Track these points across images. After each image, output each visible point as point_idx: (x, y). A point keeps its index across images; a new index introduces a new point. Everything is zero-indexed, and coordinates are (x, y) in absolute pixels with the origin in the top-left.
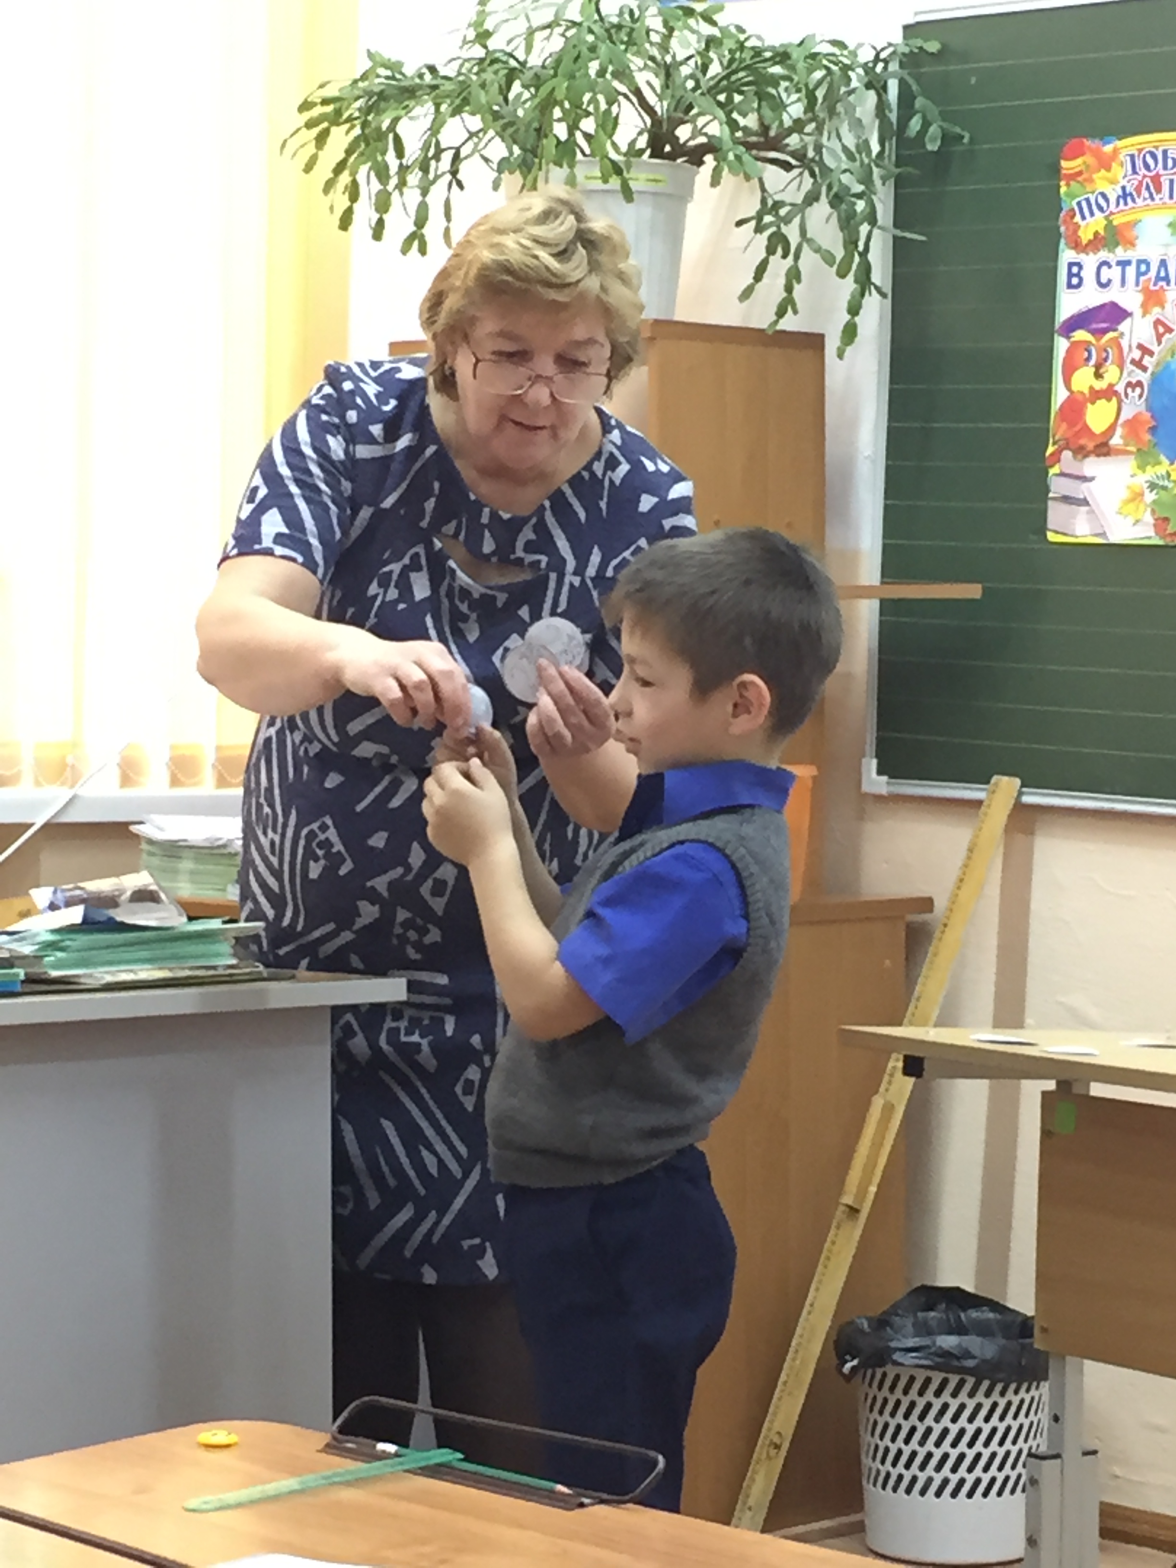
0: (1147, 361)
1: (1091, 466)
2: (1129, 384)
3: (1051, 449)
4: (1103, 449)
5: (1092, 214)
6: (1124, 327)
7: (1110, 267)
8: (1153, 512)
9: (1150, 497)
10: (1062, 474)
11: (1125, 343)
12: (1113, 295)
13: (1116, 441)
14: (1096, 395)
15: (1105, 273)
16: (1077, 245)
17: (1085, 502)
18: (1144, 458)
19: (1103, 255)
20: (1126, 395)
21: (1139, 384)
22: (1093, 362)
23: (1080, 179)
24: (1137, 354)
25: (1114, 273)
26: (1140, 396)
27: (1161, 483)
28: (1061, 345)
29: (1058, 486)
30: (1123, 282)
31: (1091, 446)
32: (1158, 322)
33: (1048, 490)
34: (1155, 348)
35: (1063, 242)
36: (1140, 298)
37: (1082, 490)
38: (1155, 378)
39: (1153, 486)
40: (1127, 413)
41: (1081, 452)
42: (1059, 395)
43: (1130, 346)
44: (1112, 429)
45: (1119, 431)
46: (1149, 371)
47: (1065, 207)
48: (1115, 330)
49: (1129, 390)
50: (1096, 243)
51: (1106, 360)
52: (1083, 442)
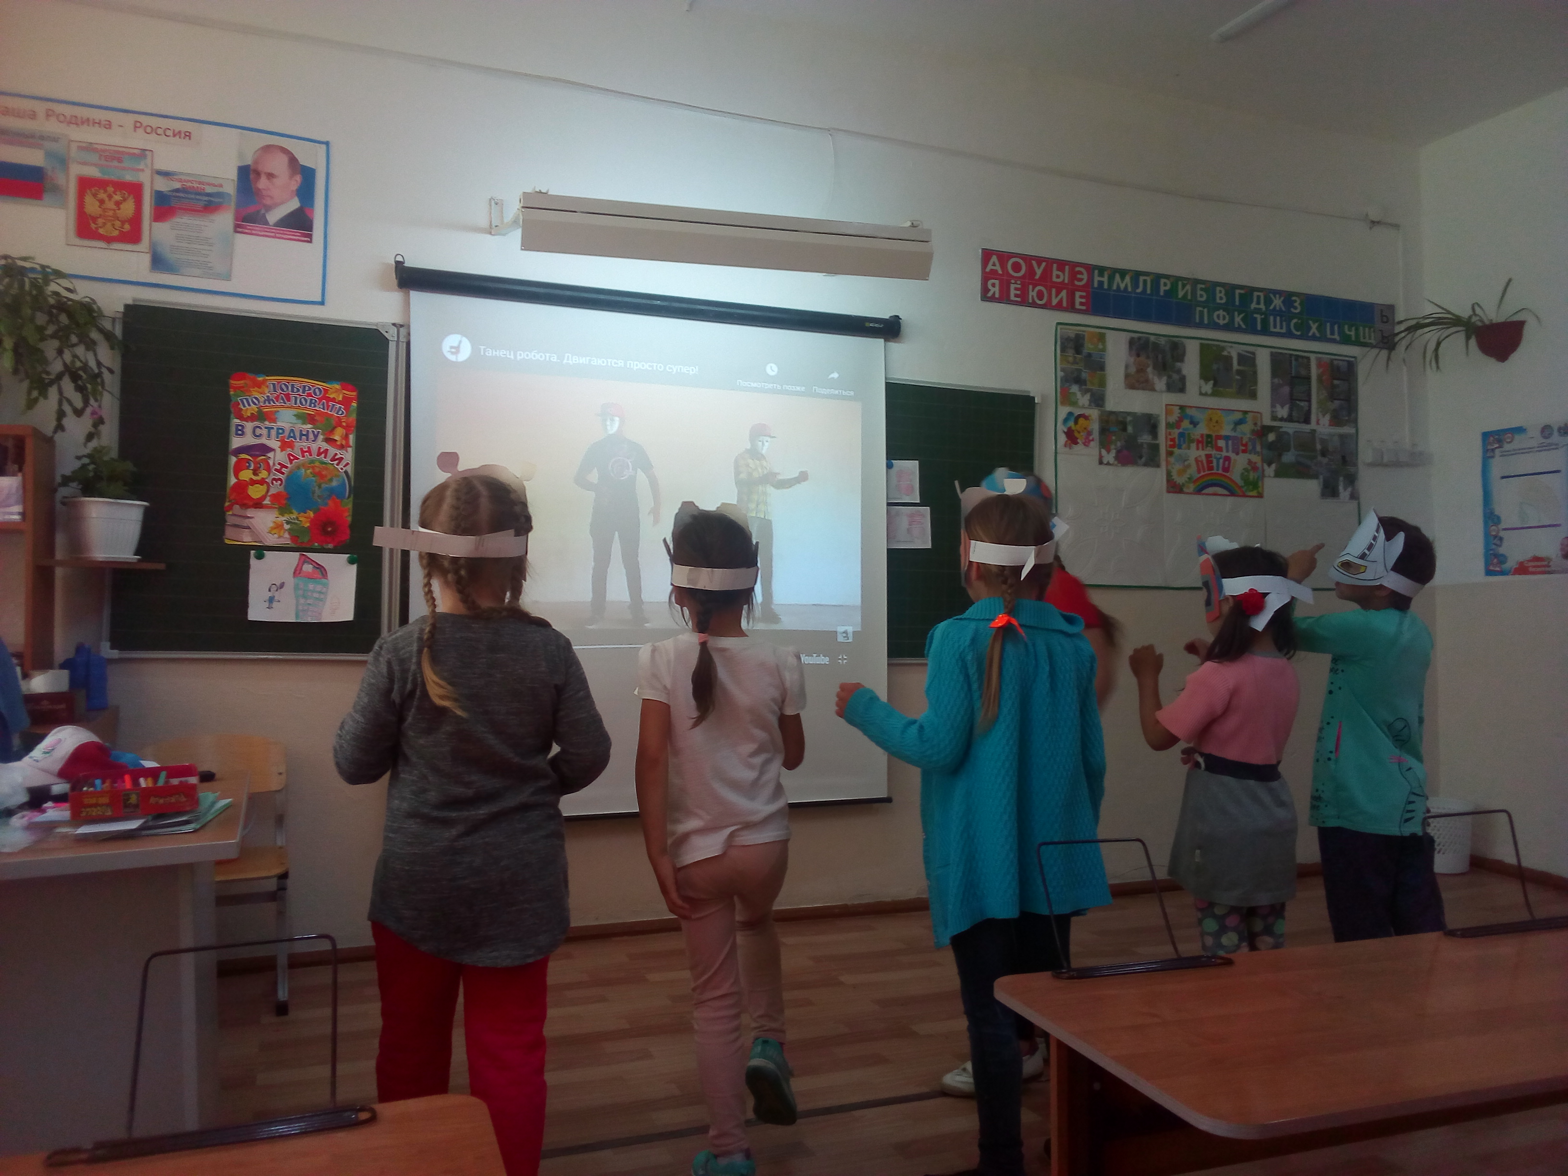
0: (284, 470)
1: (250, 512)
2: (274, 479)
3: (227, 504)
4: (258, 504)
5: (249, 405)
6: (271, 455)
7: (261, 428)
8: (289, 533)
9: (287, 527)
10: (234, 515)
11: (271, 462)
12: (264, 441)
13: (267, 502)
14: (253, 482)
15: (258, 431)
16: (241, 417)
17: (249, 528)
18: (283, 510)
19: (256, 423)
20: (273, 484)
21: (280, 479)
22: (252, 468)
23: (242, 389)
24: (278, 467)
25: (265, 432)
26: (280, 485)
27: (293, 521)
28: (233, 460)
29: (230, 519)
30: (269, 436)
31: (251, 503)
32: (290, 455)
33: (225, 521)
34: (289, 465)
35: (232, 416)
36: (279, 444)
37: (246, 522)
38: (288, 478)
39: (288, 523)
40: (273, 491)
41: (245, 506)
42: (233, 480)
43: (274, 464)
44: (263, 498)
45: (268, 498)
46: (285, 475)
47: (234, 400)
48: (264, 456)
49: (274, 482)
50: (252, 418)
51: (260, 468)
52: (246, 502)
